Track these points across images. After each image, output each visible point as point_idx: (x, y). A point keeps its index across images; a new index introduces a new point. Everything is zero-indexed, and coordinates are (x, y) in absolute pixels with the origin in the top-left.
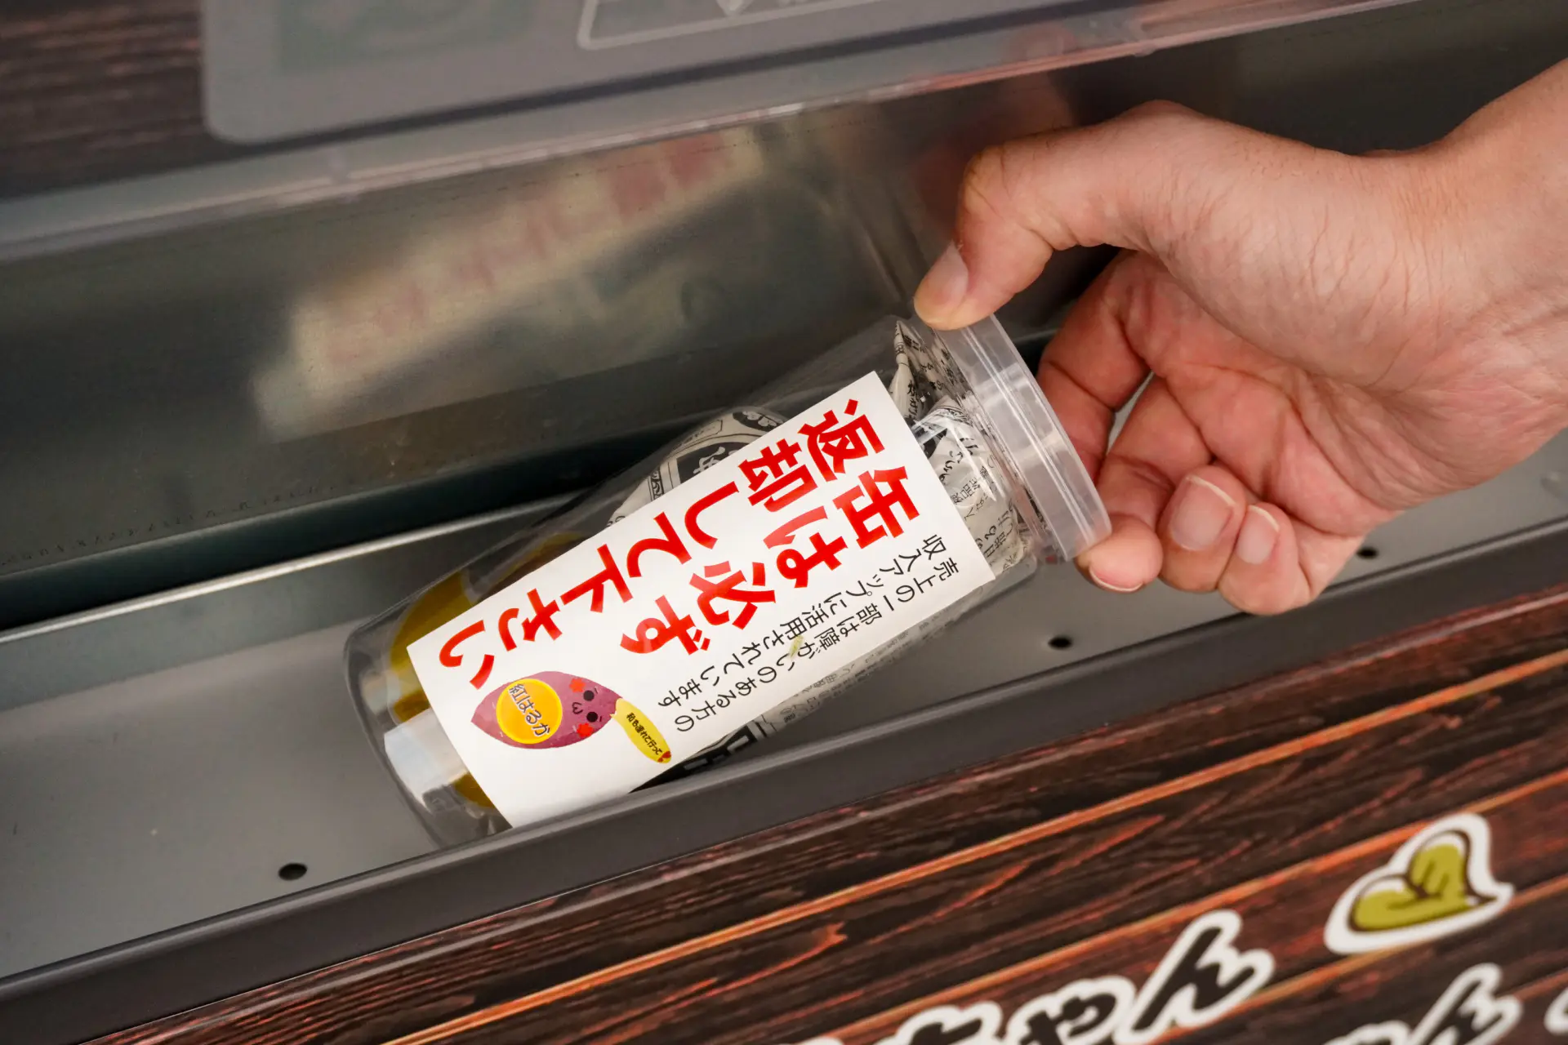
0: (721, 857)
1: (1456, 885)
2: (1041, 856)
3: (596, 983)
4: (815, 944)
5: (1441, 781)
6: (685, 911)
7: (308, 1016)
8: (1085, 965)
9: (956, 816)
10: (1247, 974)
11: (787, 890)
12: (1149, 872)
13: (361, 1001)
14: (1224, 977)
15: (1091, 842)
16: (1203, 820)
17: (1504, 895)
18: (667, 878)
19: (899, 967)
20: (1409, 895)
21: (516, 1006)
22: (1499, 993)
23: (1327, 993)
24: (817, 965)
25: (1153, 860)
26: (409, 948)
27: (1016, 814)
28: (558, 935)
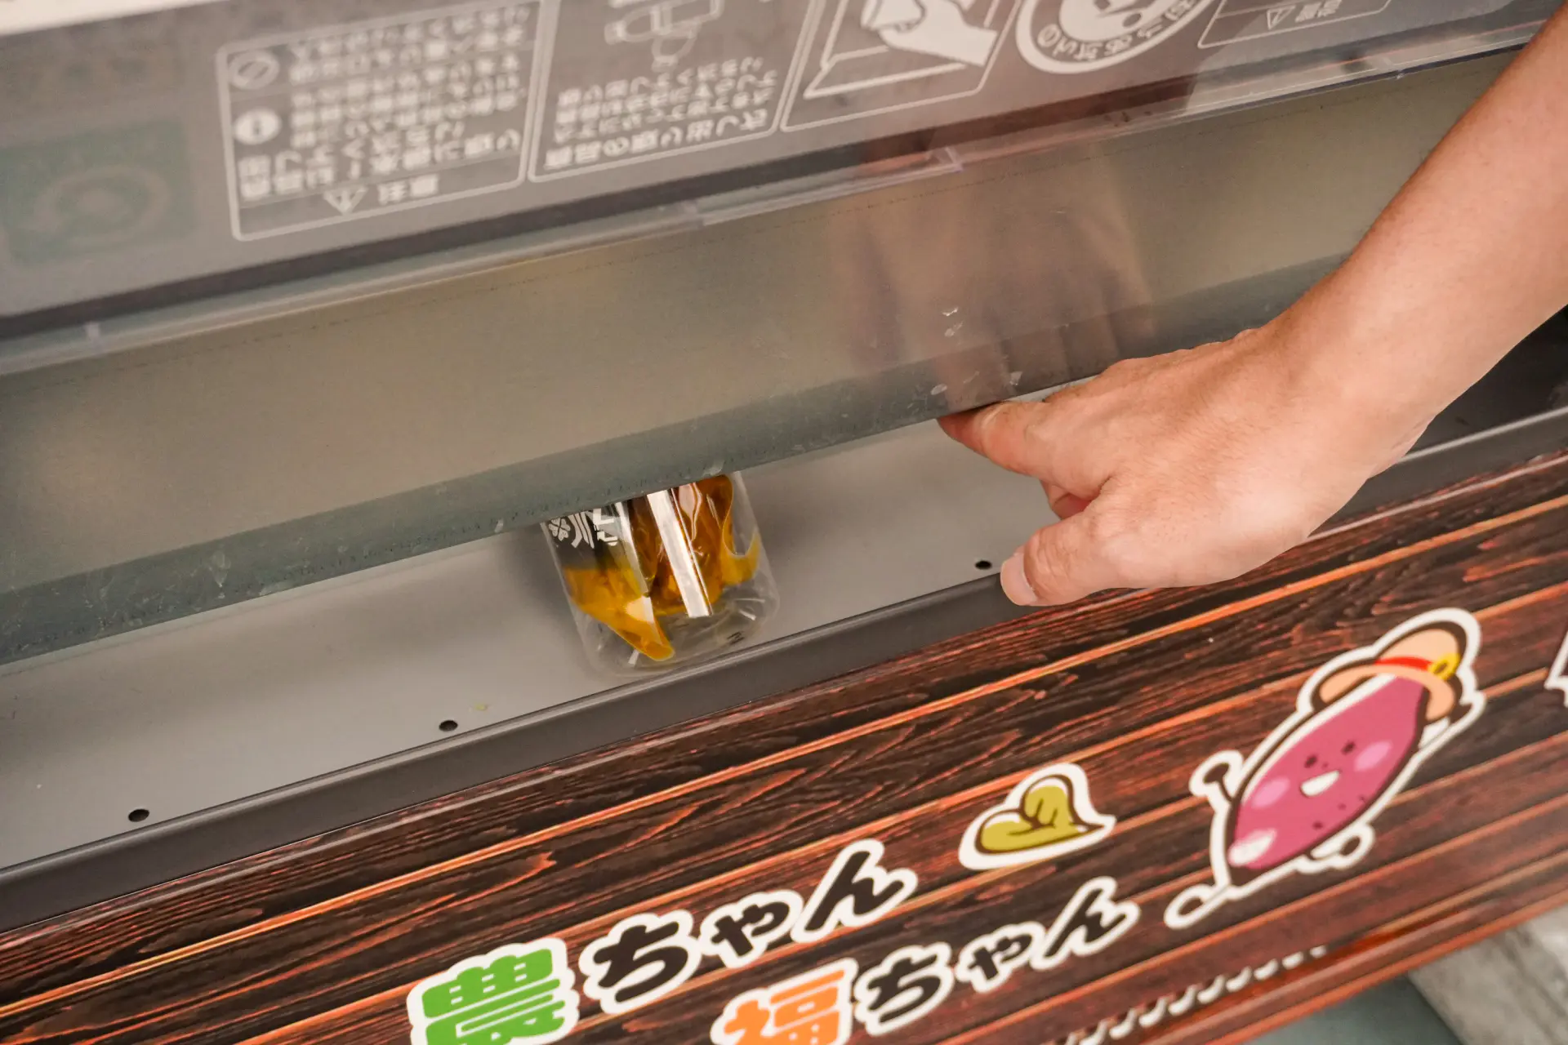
0: (447, 805)
1: (1064, 818)
2: (707, 803)
3: (358, 898)
4: (532, 868)
5: (1038, 739)
6: (423, 845)
7: (134, 924)
8: (758, 881)
9: (634, 772)
10: (896, 886)
11: (503, 828)
12: (800, 811)
13: (174, 913)
14: (877, 890)
15: (748, 789)
16: (839, 771)
17: (1109, 823)
18: (405, 821)
19: (603, 885)
20: (1027, 825)
21: (297, 916)
22: (1117, 899)
23: (969, 900)
24: (535, 883)
25: (801, 802)
26: (208, 874)
27: (681, 770)
28: (323, 864)
